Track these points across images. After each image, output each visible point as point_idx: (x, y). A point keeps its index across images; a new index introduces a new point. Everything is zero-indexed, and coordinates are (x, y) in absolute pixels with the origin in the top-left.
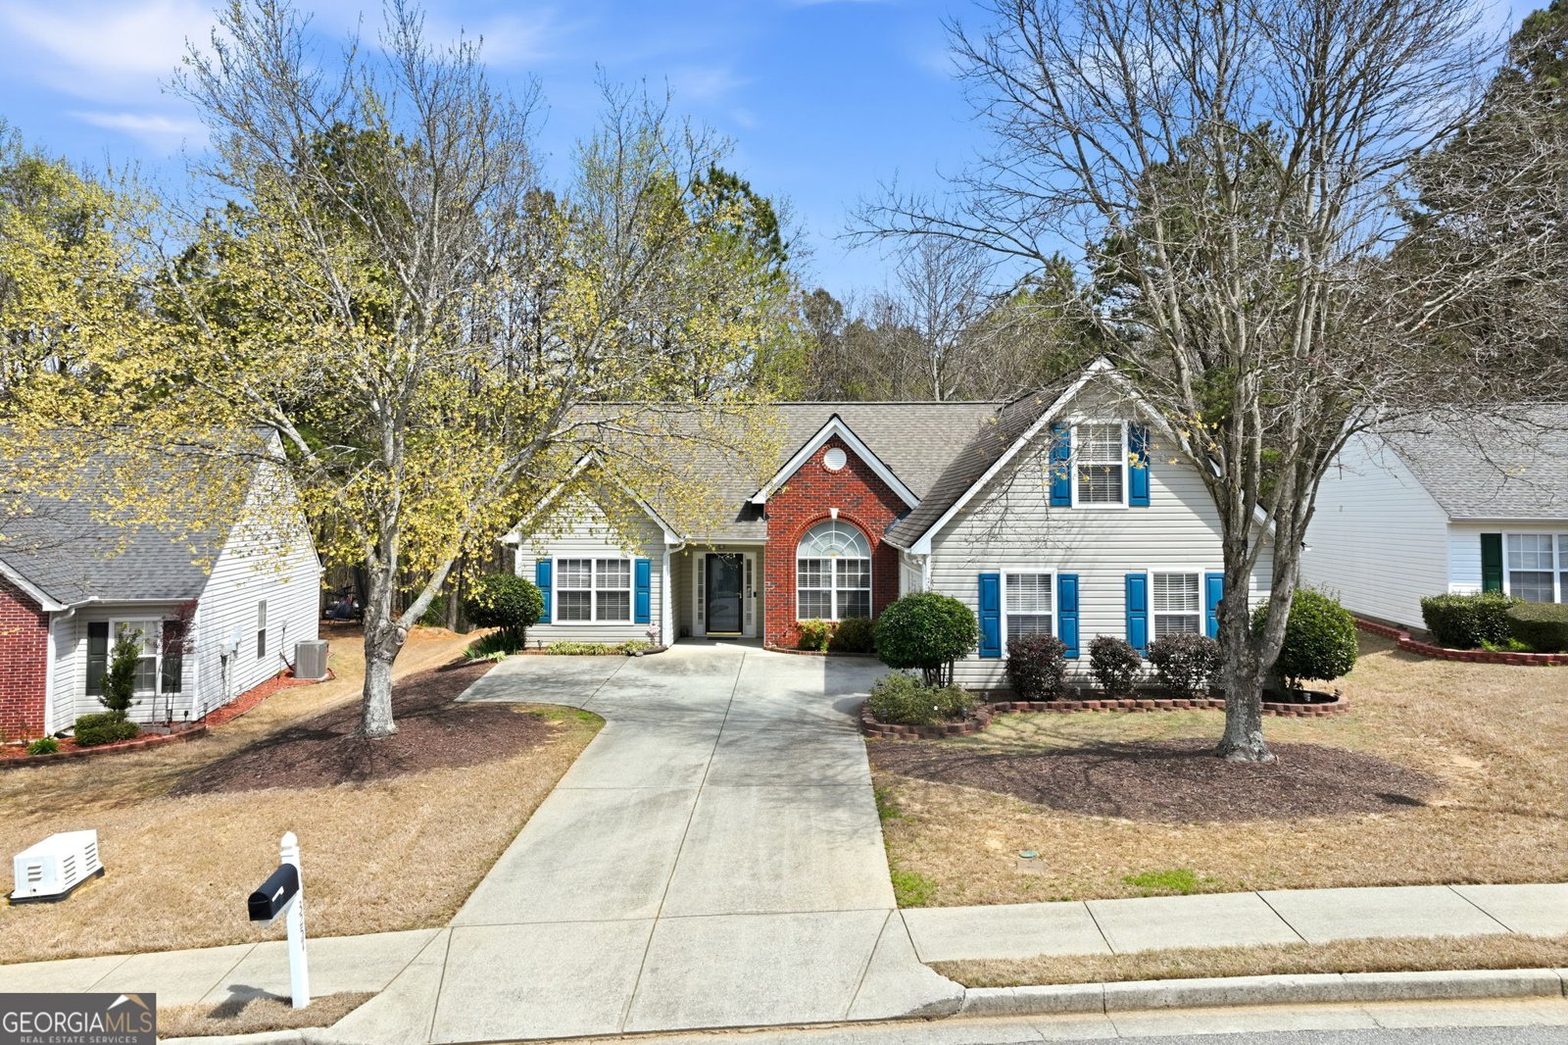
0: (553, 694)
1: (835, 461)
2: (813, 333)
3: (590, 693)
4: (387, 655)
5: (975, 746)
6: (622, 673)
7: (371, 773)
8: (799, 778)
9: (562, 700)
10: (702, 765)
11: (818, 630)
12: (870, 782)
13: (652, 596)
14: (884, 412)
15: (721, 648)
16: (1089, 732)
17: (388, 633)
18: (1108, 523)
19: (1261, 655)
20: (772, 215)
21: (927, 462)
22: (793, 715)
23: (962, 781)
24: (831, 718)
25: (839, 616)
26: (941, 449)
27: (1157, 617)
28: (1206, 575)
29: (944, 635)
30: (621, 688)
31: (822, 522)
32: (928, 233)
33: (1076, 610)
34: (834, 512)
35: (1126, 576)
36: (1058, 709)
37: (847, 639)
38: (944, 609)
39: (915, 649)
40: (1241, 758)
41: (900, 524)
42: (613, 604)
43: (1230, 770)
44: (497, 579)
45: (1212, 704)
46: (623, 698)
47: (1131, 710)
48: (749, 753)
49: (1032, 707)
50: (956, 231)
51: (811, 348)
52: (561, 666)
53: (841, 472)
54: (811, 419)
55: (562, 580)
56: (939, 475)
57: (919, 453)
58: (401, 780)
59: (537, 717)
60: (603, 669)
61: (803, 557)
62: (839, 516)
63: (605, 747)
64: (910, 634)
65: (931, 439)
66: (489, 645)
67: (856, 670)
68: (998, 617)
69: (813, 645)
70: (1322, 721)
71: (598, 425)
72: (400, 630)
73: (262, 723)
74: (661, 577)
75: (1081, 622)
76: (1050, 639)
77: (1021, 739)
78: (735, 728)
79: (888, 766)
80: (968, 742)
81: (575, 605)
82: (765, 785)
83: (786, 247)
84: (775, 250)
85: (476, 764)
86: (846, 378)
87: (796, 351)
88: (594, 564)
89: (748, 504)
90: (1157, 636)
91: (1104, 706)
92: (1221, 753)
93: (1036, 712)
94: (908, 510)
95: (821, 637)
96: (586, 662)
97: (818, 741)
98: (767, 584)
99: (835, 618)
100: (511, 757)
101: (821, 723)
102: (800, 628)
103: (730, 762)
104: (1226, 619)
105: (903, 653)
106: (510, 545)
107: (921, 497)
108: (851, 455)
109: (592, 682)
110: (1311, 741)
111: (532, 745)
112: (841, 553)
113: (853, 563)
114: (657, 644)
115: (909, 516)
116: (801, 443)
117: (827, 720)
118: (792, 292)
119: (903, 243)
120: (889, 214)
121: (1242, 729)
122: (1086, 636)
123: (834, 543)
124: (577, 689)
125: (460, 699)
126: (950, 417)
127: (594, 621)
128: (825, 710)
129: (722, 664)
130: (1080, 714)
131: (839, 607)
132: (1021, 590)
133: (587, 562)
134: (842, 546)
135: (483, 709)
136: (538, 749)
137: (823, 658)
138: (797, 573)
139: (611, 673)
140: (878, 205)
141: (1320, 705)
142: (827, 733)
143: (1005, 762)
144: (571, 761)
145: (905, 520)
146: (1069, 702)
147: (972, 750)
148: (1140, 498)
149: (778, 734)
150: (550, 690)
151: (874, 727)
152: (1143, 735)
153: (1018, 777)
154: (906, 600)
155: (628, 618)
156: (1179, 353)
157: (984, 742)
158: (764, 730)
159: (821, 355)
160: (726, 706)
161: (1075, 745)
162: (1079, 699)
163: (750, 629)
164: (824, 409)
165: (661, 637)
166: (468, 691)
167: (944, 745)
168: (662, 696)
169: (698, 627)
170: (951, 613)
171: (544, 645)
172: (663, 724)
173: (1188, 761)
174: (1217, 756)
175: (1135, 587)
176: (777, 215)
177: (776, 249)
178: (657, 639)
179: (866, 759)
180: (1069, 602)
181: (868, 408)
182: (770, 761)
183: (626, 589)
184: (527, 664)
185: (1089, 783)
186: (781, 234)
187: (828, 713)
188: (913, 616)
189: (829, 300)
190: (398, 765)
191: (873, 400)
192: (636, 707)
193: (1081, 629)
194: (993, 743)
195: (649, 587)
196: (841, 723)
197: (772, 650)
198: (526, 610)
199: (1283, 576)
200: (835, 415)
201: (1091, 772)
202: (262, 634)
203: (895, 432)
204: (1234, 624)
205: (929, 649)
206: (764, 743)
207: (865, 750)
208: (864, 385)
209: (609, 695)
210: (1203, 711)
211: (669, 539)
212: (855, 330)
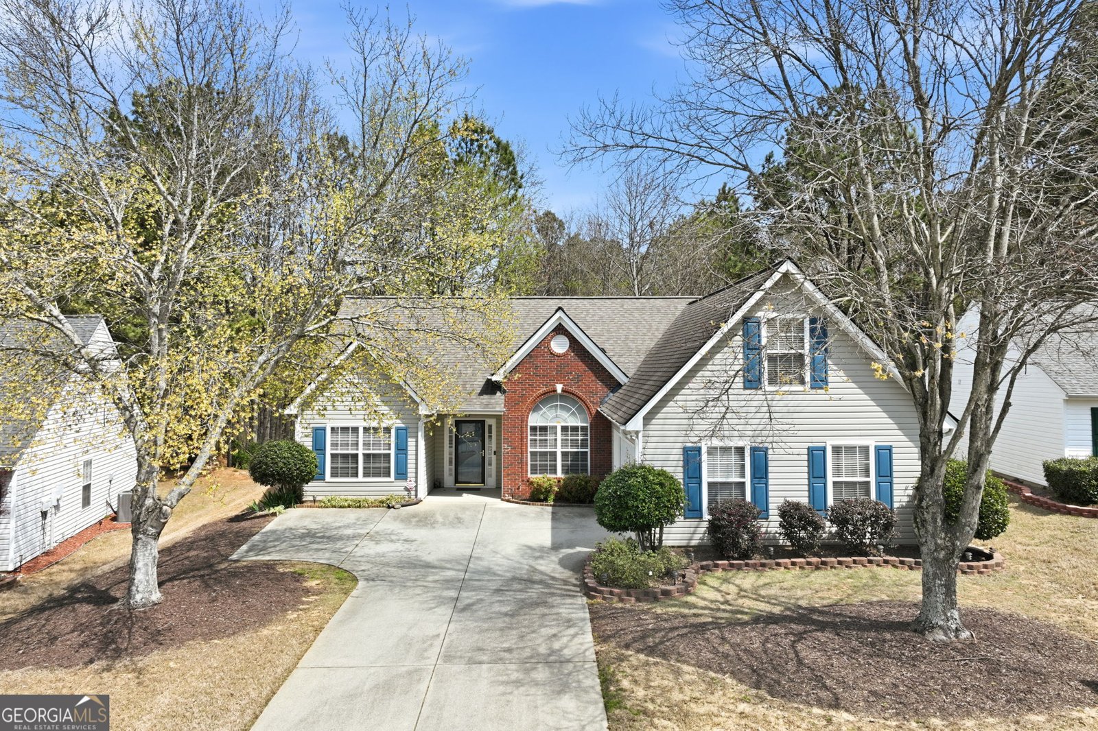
0: (318, 550)
1: (560, 346)
2: (542, 243)
3: (349, 549)
4: (152, 531)
5: (686, 611)
6: (381, 527)
7: (126, 649)
8: (527, 653)
9: (323, 558)
10: (438, 636)
11: (546, 485)
12: (594, 657)
13: (409, 457)
14: (598, 305)
15: (467, 498)
16: (786, 593)
17: (153, 511)
18: (792, 403)
19: (957, 539)
20: (511, 153)
21: (633, 345)
22: (523, 573)
23: (681, 658)
24: (557, 575)
25: (563, 472)
26: (644, 334)
27: (835, 483)
28: (876, 447)
29: (656, 504)
30: (378, 542)
31: (548, 397)
32: (646, 147)
33: (766, 477)
34: (559, 388)
35: (808, 448)
36: (754, 566)
37: (570, 493)
38: (656, 481)
39: (631, 517)
40: (940, 636)
41: (613, 398)
42: (376, 465)
43: (932, 650)
44: (278, 444)
45: (886, 562)
46: (378, 555)
47: (817, 568)
48: (484, 620)
49: (732, 565)
50: (672, 146)
51: (541, 254)
52: (329, 520)
53: (565, 355)
54: (541, 310)
55: (334, 445)
56: (643, 357)
57: (627, 338)
58: (153, 659)
59: (298, 577)
60: (366, 522)
61: (534, 424)
62: (563, 391)
63: (353, 613)
64: (627, 503)
65: (636, 327)
66: (270, 501)
67: (577, 520)
68: (700, 484)
69: (542, 497)
70: (984, 577)
71: (351, 319)
72: (165, 508)
73: (71, 571)
74: (417, 441)
75: (770, 488)
76: (746, 504)
77: (726, 602)
78: (474, 589)
79: (609, 637)
80: (680, 606)
81: (346, 466)
82: (495, 662)
83: (522, 177)
84: (513, 180)
85: (228, 636)
86: (567, 278)
87: (529, 256)
88: (361, 431)
89: (489, 381)
90: (835, 500)
91: (794, 564)
92: (920, 629)
93: (734, 571)
94: (619, 386)
95: (548, 491)
96: (351, 515)
97: (544, 604)
98: (504, 446)
99: (560, 474)
100: (264, 626)
101: (546, 582)
102: (532, 483)
103: (463, 633)
104: (924, 504)
105: (620, 520)
106: (290, 416)
107: (630, 375)
108: (573, 341)
109: (354, 537)
110: (984, 604)
111: (286, 610)
112: (565, 421)
113: (575, 429)
114: (413, 497)
115: (620, 391)
116: (532, 330)
117: (553, 578)
118: (526, 212)
119: (624, 156)
120: (610, 131)
121: (940, 607)
122: (775, 501)
123: (559, 412)
124: (339, 545)
125: (234, 557)
126: (651, 309)
127: (361, 478)
128: (550, 566)
129: (466, 516)
130: (774, 572)
131: (563, 465)
132: (718, 459)
133: (355, 430)
134: (565, 415)
135: (251, 569)
136: (292, 615)
137: (550, 509)
138: (529, 437)
139: (372, 526)
140: (599, 123)
141: (981, 563)
142: (553, 594)
143: (716, 631)
144: (317, 631)
145: (617, 394)
146: (764, 561)
147: (684, 616)
148: (820, 382)
149: (508, 596)
150: (315, 546)
151: (596, 590)
152: (833, 596)
153: (732, 653)
154: (622, 472)
155: (389, 476)
156: (878, 257)
157: (695, 607)
158: (498, 591)
159: (549, 259)
160: (465, 563)
161: (777, 610)
162: (771, 557)
163: (491, 481)
164: (551, 302)
165: (416, 491)
166: (244, 547)
167: (659, 611)
168: (411, 551)
169: (449, 480)
170: (661, 485)
171: (318, 498)
172: (409, 584)
173: (888, 636)
174: (915, 631)
175: (816, 458)
176: (515, 154)
177: (515, 180)
178: (413, 493)
179: (588, 627)
180: (761, 472)
181: (586, 302)
182: (501, 630)
183: (387, 452)
184: (302, 517)
185: (800, 662)
186: (518, 168)
187: (554, 570)
188: (629, 488)
189: (555, 219)
190: (157, 638)
191: (588, 294)
192: (387, 564)
193: (770, 494)
194: (703, 608)
195: (406, 449)
196: (565, 582)
197: (508, 501)
198: (302, 471)
199: (978, 466)
200: (560, 308)
201: (799, 647)
202: (87, 488)
203: (608, 322)
204: (932, 510)
205: (643, 516)
206: (497, 608)
207: (588, 616)
208: (580, 282)
209: (366, 551)
210: (879, 568)
211: (423, 411)
212: (573, 242)
